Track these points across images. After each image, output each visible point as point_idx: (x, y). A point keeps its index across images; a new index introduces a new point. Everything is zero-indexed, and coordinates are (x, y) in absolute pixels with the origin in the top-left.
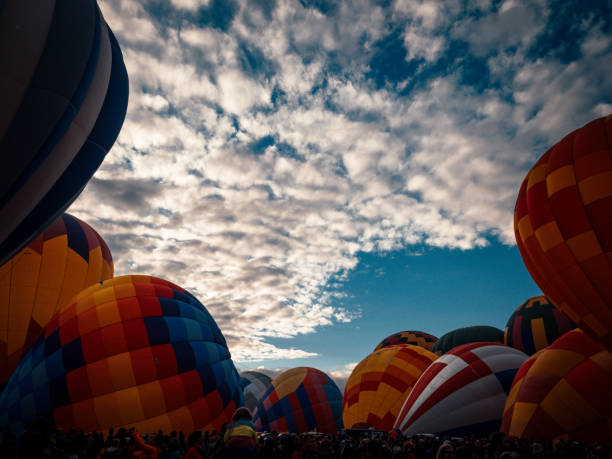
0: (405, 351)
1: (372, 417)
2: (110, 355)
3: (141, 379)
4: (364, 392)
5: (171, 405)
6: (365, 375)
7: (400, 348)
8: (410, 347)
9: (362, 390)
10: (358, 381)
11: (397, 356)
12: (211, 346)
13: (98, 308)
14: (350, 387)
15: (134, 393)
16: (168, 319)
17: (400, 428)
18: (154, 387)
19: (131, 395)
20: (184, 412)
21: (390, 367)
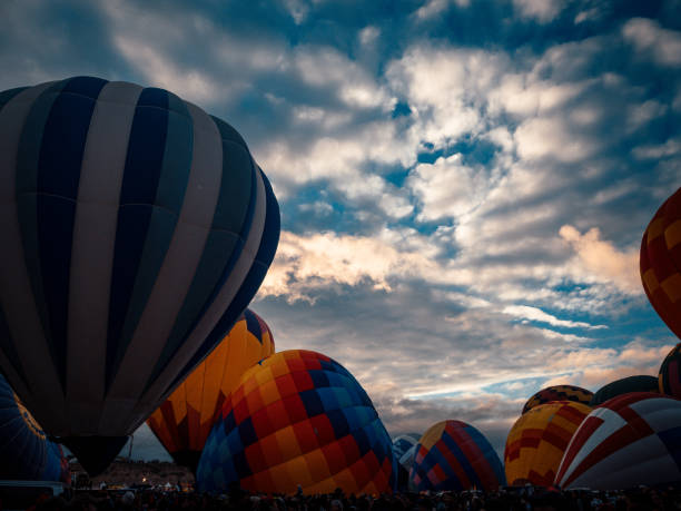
0: (566, 408)
1: (533, 474)
2: (277, 430)
3: (305, 448)
4: (526, 449)
5: (334, 470)
6: (526, 431)
7: (561, 405)
8: (573, 404)
9: (522, 446)
10: (519, 437)
11: (558, 413)
12: (361, 410)
13: (262, 389)
14: (510, 442)
15: (301, 461)
16: (320, 391)
17: (561, 485)
18: (318, 454)
19: (299, 463)
20: (346, 473)
21: (550, 424)
